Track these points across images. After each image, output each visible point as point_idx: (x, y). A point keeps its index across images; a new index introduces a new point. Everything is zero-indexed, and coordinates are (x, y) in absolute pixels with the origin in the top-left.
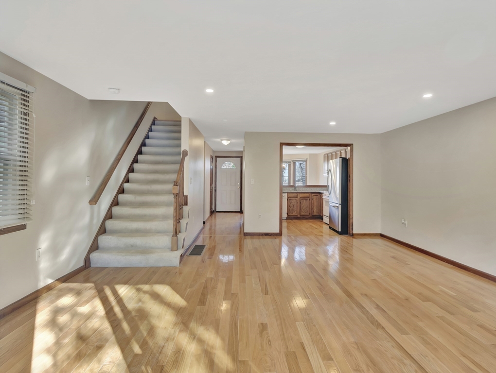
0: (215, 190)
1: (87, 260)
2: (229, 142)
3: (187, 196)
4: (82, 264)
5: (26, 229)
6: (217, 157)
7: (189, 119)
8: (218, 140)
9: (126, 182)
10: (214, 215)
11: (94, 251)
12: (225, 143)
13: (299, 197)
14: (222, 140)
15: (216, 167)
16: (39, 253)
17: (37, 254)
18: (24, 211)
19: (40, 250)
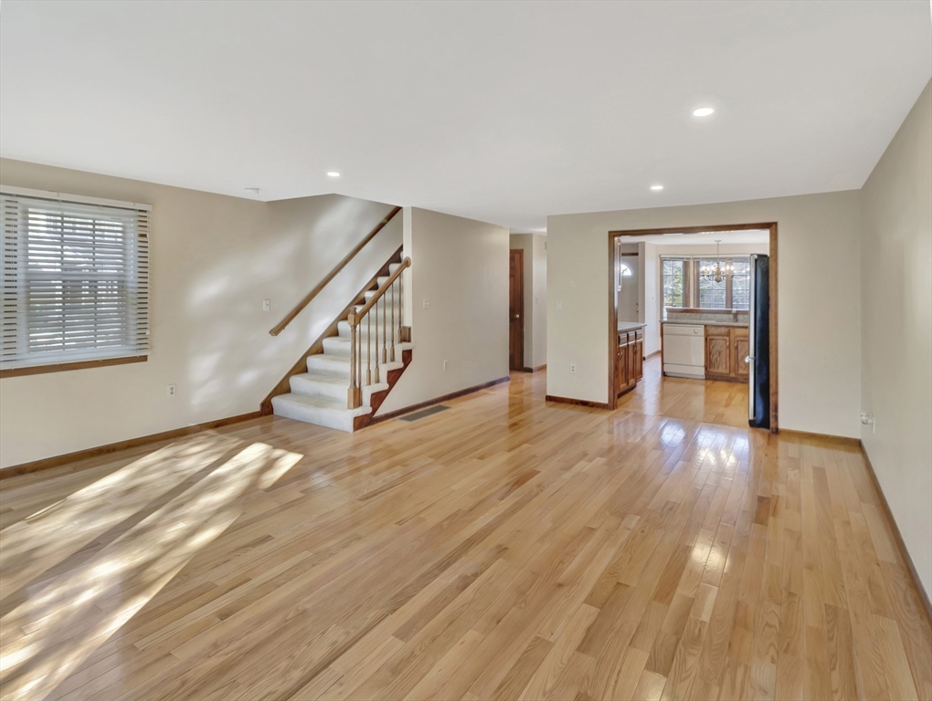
1: (267, 408)
3: (409, 328)
4: (257, 408)
5: (146, 360)
11: (280, 394)
13: (732, 337)
16: (172, 389)
17: (169, 391)
18: (143, 341)
19: (174, 386)
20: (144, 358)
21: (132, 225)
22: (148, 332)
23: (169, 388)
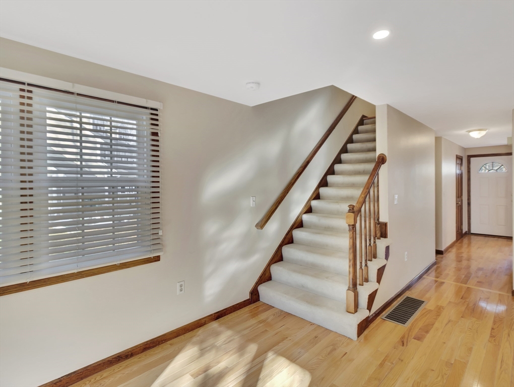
0: (469, 204)
1: (255, 296)
2: (483, 133)
3: (386, 224)
4: (247, 296)
5: (159, 260)
6: (469, 157)
7: (388, 106)
8: (463, 132)
9: (315, 199)
10: (465, 240)
11: (264, 282)
12: (476, 135)
14: (470, 131)
15: (469, 172)
16: (181, 286)
17: (178, 288)
18: (157, 241)
19: (183, 283)
20: (157, 259)
21: (145, 123)
22: (161, 233)
23: (178, 285)
